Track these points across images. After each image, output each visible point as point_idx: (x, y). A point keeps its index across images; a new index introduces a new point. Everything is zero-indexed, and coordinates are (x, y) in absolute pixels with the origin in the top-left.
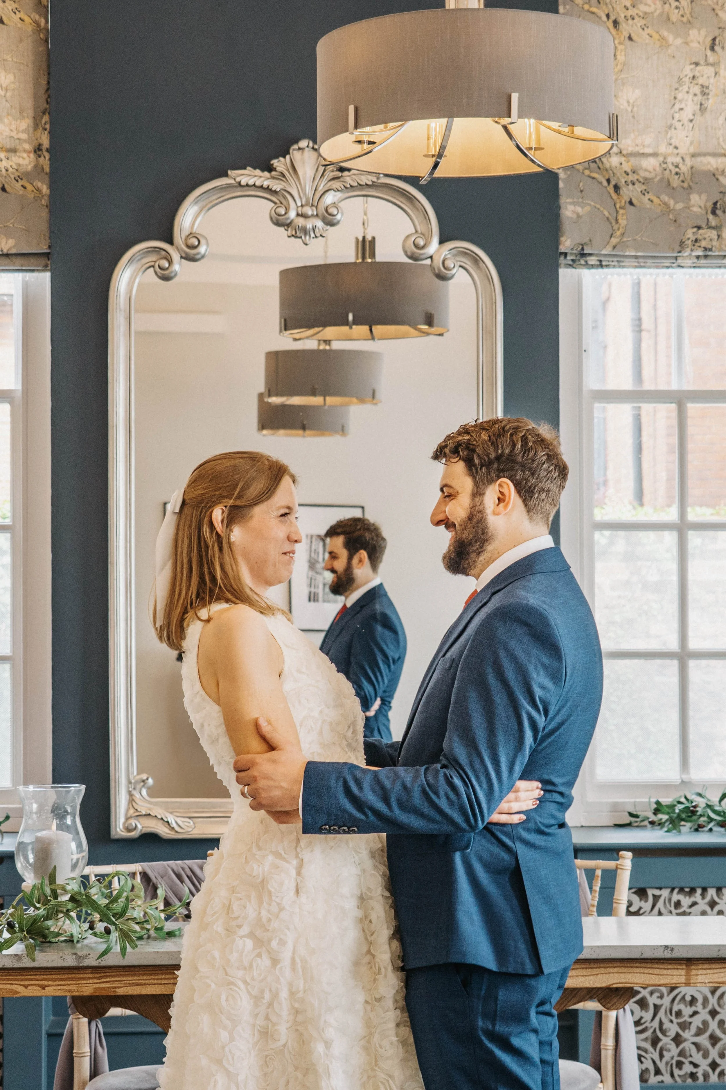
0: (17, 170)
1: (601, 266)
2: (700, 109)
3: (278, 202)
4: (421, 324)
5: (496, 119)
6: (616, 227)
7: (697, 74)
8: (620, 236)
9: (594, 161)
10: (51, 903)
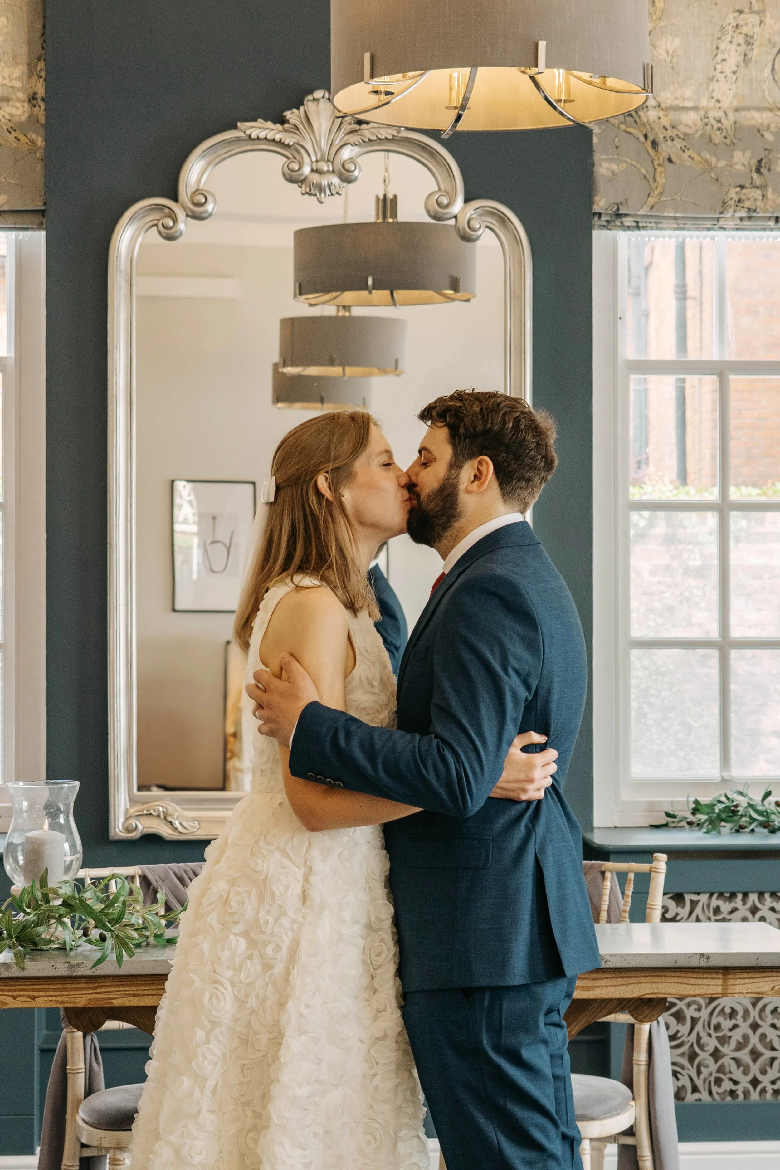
0: (10, 121)
1: (638, 228)
2: (744, 60)
3: (291, 156)
4: (446, 289)
5: (523, 68)
6: (653, 185)
7: (741, 23)
8: (658, 196)
9: (630, 115)
10: (42, 908)
